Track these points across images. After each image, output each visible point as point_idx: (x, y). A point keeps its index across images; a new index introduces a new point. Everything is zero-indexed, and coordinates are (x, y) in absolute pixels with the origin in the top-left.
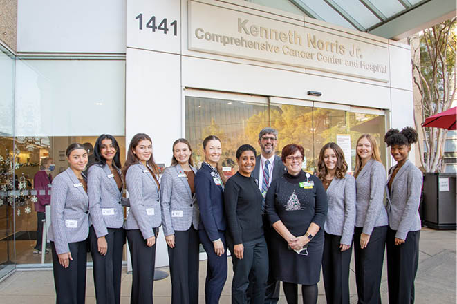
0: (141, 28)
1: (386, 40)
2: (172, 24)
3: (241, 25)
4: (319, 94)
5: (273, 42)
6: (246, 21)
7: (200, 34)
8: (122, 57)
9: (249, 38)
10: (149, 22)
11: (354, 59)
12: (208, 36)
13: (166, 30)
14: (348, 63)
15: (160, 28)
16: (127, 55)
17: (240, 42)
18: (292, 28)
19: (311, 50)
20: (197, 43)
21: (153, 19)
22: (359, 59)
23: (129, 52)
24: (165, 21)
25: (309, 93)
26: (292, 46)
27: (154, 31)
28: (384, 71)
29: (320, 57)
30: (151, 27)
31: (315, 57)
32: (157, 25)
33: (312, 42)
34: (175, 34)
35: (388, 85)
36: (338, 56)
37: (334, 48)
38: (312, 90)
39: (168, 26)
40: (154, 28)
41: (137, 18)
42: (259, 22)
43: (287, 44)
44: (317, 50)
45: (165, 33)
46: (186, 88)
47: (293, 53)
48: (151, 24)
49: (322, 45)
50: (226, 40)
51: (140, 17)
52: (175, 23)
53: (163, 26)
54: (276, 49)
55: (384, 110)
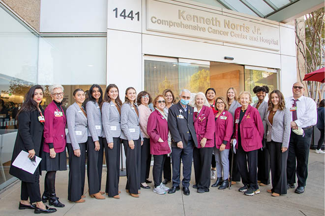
0: (116, 17)
1: (278, 23)
2: (136, 14)
3: (180, 15)
4: (232, 59)
5: (201, 25)
6: (184, 12)
7: (154, 20)
8: (104, 35)
9: (186, 22)
10: (122, 13)
11: (255, 35)
12: (159, 22)
13: (132, 18)
14: (251, 38)
15: (128, 17)
16: (107, 34)
17: (180, 25)
18: (215, 16)
19: (227, 30)
20: (152, 26)
21: (124, 11)
22: (259, 36)
23: (109, 31)
24: (132, 12)
25: (226, 58)
26: (214, 28)
27: (125, 18)
28: (276, 43)
29: (232, 34)
30: (123, 16)
31: (229, 34)
32: (127, 15)
33: (227, 24)
34: (138, 20)
35: (279, 53)
36: (245, 33)
37: (242, 28)
38: (227, 56)
39: (134, 15)
40: (125, 17)
41: (114, 10)
42: (192, 12)
43: (211, 25)
44: (231, 30)
45: (132, 19)
46: (145, 55)
47: (215, 32)
48: (123, 14)
49: (234, 27)
50: (170, 24)
51: (116, 10)
52: (138, 13)
53: (130, 16)
54: (204, 30)
55: (276, 69)
